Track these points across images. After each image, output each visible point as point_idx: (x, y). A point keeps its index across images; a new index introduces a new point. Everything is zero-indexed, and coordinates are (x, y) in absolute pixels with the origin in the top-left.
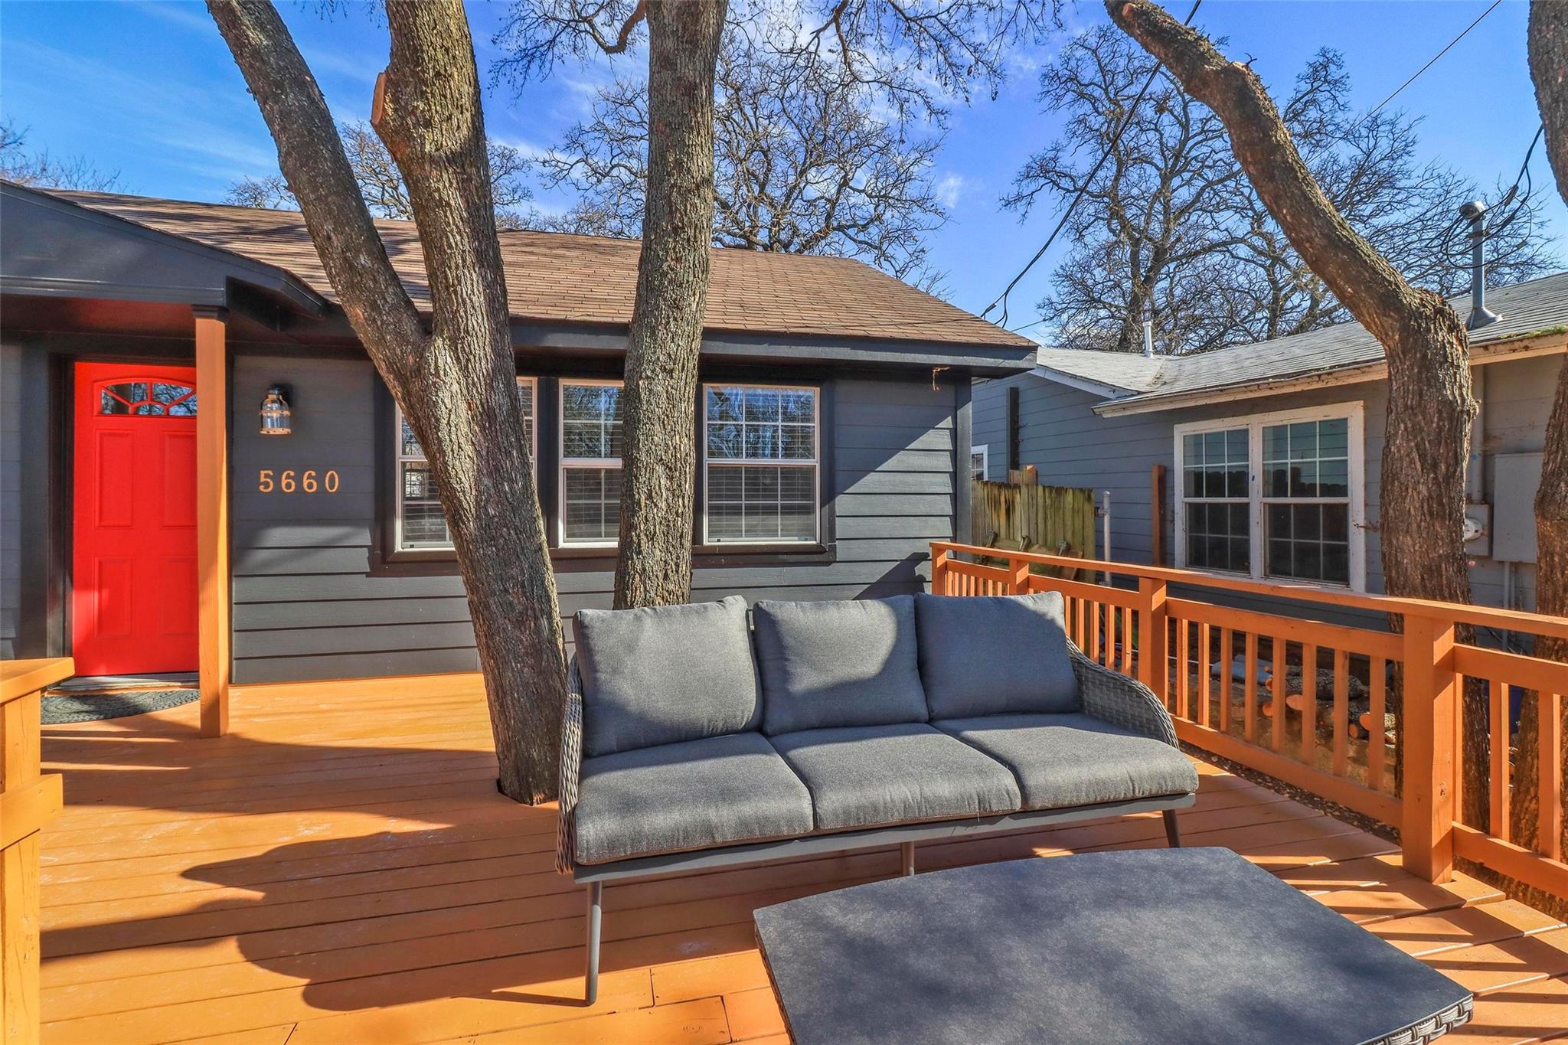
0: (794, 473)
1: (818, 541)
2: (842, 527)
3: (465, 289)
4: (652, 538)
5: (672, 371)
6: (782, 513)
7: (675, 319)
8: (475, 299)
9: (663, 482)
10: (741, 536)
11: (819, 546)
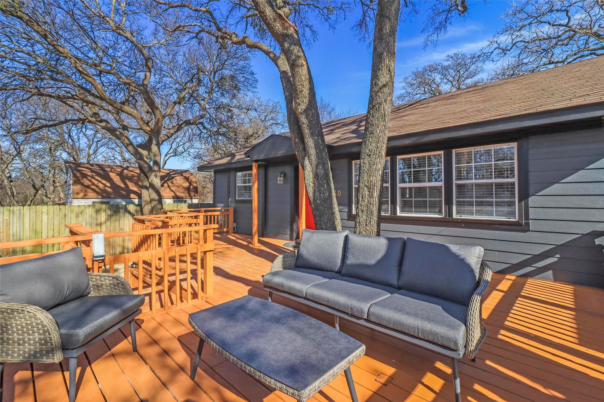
0: (503, 185)
1: (517, 219)
2: (532, 213)
3: (309, 144)
4: (363, 211)
5: (370, 155)
6: (496, 205)
7: (371, 137)
8: (312, 145)
9: (366, 193)
10: (473, 215)
11: (518, 222)
